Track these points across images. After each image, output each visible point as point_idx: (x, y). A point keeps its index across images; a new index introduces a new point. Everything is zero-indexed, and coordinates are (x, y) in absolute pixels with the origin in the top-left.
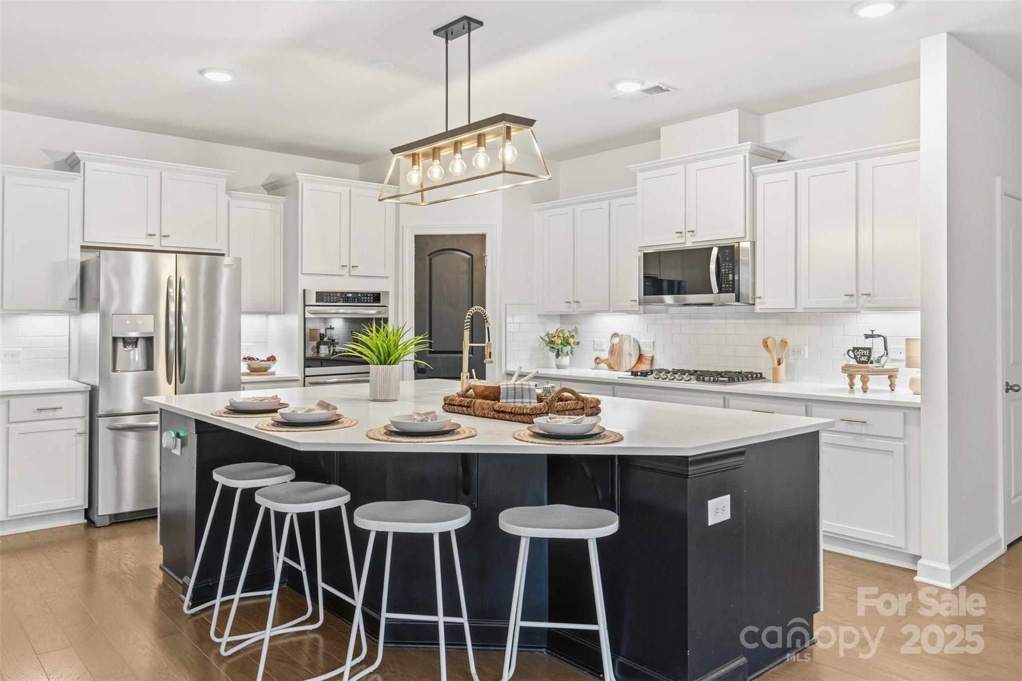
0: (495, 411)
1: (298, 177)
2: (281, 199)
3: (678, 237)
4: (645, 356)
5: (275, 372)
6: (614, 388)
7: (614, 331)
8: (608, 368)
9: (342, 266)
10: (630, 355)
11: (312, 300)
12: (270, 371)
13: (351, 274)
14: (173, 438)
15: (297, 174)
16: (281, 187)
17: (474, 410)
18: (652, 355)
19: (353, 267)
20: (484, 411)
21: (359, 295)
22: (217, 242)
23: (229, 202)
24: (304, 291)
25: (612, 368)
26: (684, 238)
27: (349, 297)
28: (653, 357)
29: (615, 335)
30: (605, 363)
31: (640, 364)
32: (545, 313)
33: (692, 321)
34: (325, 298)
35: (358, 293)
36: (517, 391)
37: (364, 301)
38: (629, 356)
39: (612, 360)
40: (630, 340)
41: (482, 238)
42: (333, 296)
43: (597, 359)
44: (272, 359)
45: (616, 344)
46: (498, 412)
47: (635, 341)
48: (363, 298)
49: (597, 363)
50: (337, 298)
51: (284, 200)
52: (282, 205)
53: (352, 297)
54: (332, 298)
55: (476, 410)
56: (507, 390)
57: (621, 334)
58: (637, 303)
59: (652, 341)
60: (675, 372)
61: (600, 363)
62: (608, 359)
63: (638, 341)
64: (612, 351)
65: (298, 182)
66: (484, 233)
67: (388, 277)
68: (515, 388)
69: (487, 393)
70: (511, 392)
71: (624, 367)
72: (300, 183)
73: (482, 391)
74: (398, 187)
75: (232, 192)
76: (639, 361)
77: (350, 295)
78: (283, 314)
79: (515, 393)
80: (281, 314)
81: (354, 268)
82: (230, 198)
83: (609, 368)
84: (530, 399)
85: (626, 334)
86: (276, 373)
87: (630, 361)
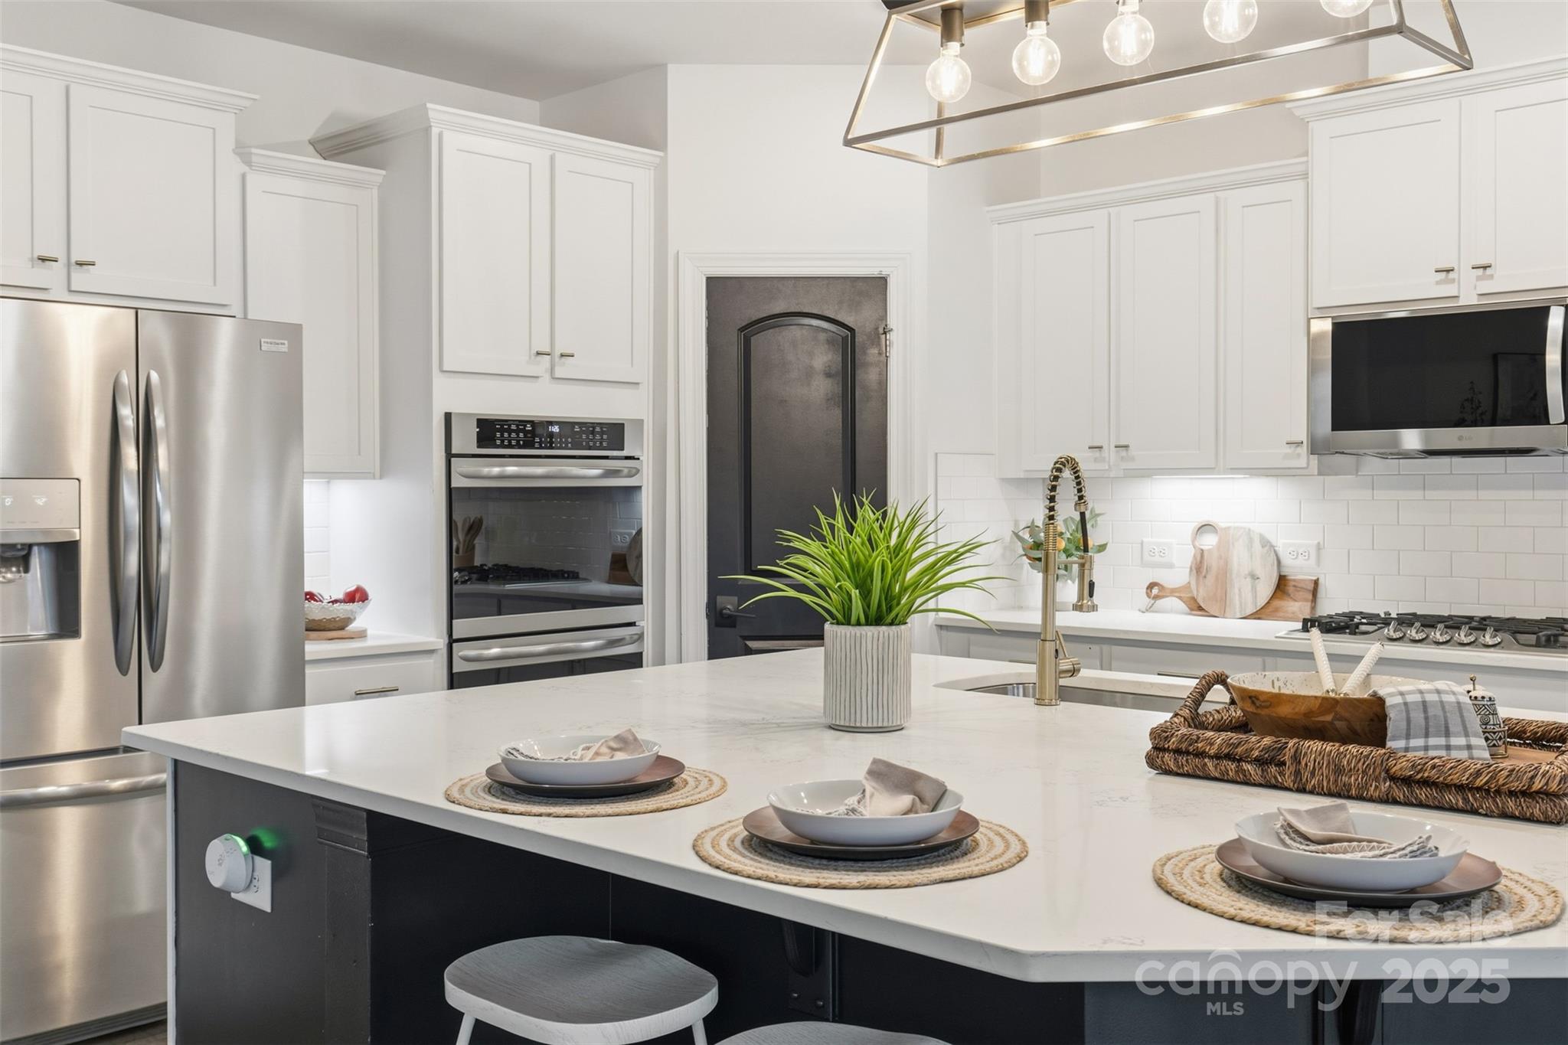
0: (1393, 778)
1: (431, 114)
2: (376, 175)
3: (1438, 283)
4: (1294, 580)
5: (365, 631)
6: (1264, 662)
7: (1204, 519)
8: (1186, 609)
9: (538, 354)
10: (1254, 577)
11: (466, 439)
12: (353, 627)
13: (557, 375)
14: (245, 855)
15: (429, 105)
16: (369, 145)
17: (1297, 773)
18: (1315, 578)
19: (562, 355)
20: (1345, 779)
21: (577, 429)
22: (215, 284)
23: (243, 177)
24: (448, 417)
25: (1200, 608)
26: (1456, 284)
27: (551, 435)
28: (1316, 583)
29: (1205, 528)
30: (1180, 598)
31: (1281, 599)
32: (1022, 475)
33: (1429, 494)
34: (498, 435)
35: (573, 424)
36: (1431, 712)
37: (588, 443)
38: (1249, 579)
39: (1201, 590)
40: (1251, 540)
41: (878, 285)
42: (517, 432)
43: (1151, 586)
44: (357, 596)
45: (1209, 550)
46: (1407, 781)
47: (1266, 543)
48: (584, 436)
49: (1156, 597)
50: (525, 436)
51: (380, 180)
52: (375, 192)
53: (560, 435)
54: (513, 435)
55: (1306, 775)
56: (1408, 712)
57: (1223, 525)
58: (1304, 450)
59: (1316, 542)
60: (1406, 620)
61: (1163, 597)
62: (1188, 586)
63: (1274, 544)
64: (1199, 567)
65: (427, 130)
66: (884, 273)
67: (638, 384)
68: (1424, 703)
69: (1328, 718)
70: (1418, 717)
71: (1238, 606)
72: (435, 131)
73: (1308, 714)
74: (661, 154)
75: (254, 150)
76: (1279, 593)
77: (556, 429)
78: (381, 477)
79: (1426, 718)
80: (374, 478)
81: (564, 359)
82: (246, 169)
83: (1192, 610)
84: (1467, 735)
85: (1236, 525)
86: (369, 632)
87: (1254, 589)
